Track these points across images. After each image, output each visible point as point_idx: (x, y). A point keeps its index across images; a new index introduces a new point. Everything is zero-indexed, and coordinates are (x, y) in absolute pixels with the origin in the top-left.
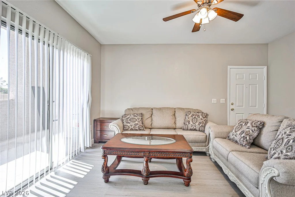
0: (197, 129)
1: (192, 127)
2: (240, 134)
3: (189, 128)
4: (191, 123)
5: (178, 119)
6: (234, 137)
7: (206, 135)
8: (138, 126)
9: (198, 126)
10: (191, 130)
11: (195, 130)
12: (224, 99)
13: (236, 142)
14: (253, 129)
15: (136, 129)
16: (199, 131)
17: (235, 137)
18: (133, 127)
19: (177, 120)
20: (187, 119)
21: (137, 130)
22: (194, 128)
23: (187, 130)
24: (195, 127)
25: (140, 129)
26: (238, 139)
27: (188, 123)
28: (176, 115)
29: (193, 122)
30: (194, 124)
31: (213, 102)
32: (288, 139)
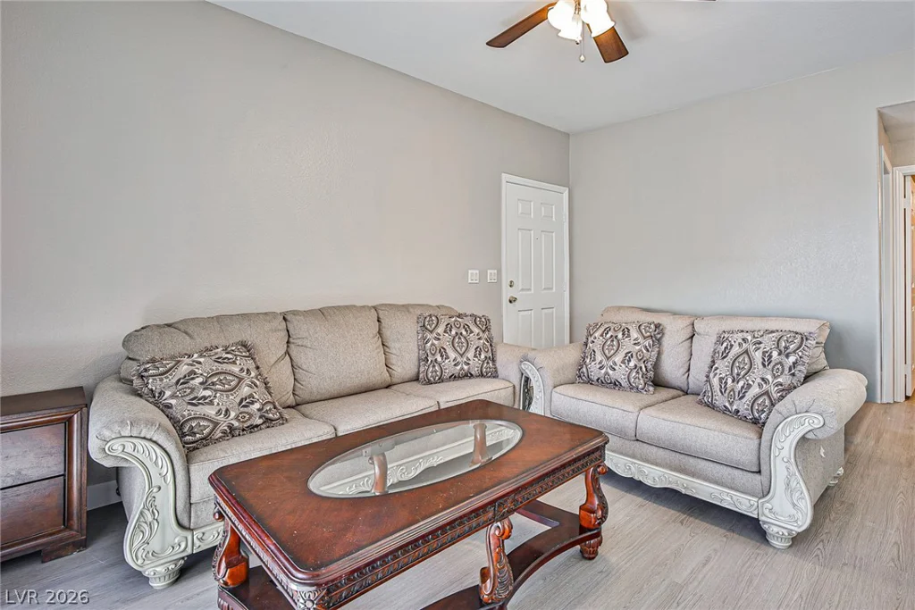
0: (473, 373)
1: (459, 368)
2: (623, 362)
3: (446, 375)
4: (452, 355)
5: (394, 346)
6: (607, 373)
7: (508, 384)
8: (257, 406)
9: (476, 359)
10: (454, 377)
11: (468, 375)
12: (496, 271)
13: (615, 384)
15: (248, 424)
16: (482, 375)
17: (611, 372)
18: (237, 418)
19: (394, 351)
20: (433, 344)
21: (257, 426)
22: (462, 369)
23: (441, 380)
24: (466, 367)
25: (268, 420)
26: (623, 377)
27: (442, 356)
28: (387, 333)
29: (458, 349)
30: (462, 355)
31: (470, 281)
32: (761, 351)
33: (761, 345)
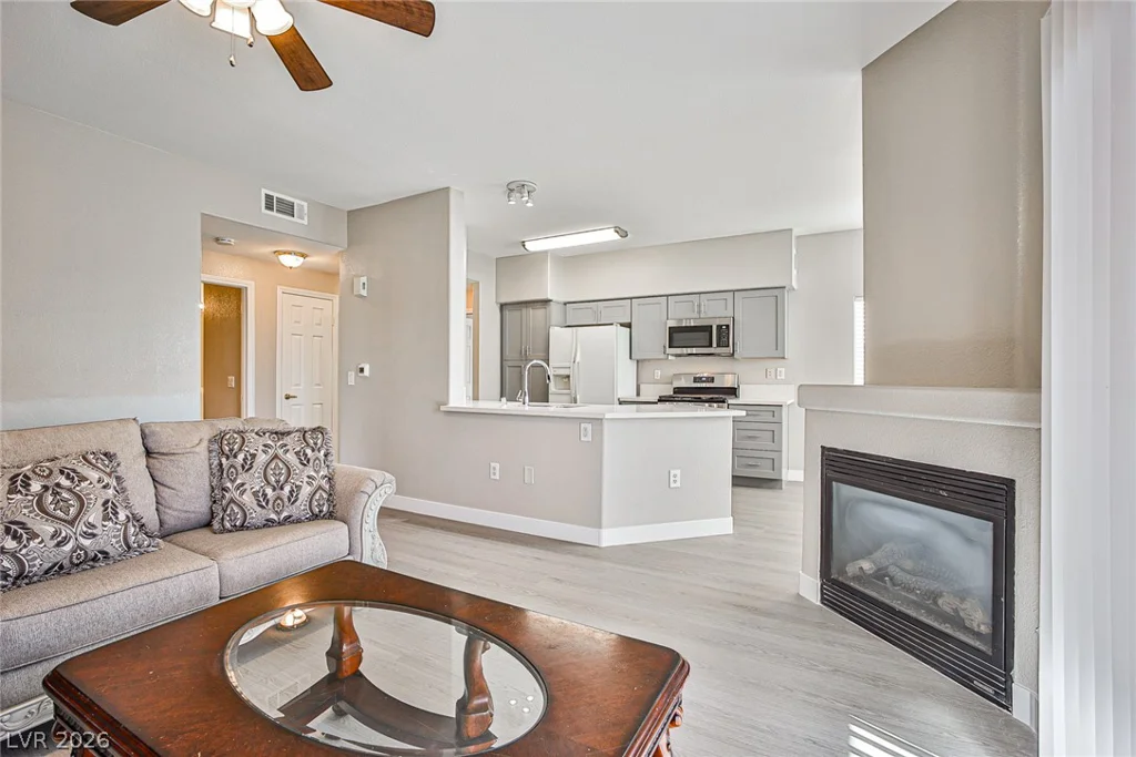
14: (85, 529)
32: (249, 492)
33: (245, 487)
